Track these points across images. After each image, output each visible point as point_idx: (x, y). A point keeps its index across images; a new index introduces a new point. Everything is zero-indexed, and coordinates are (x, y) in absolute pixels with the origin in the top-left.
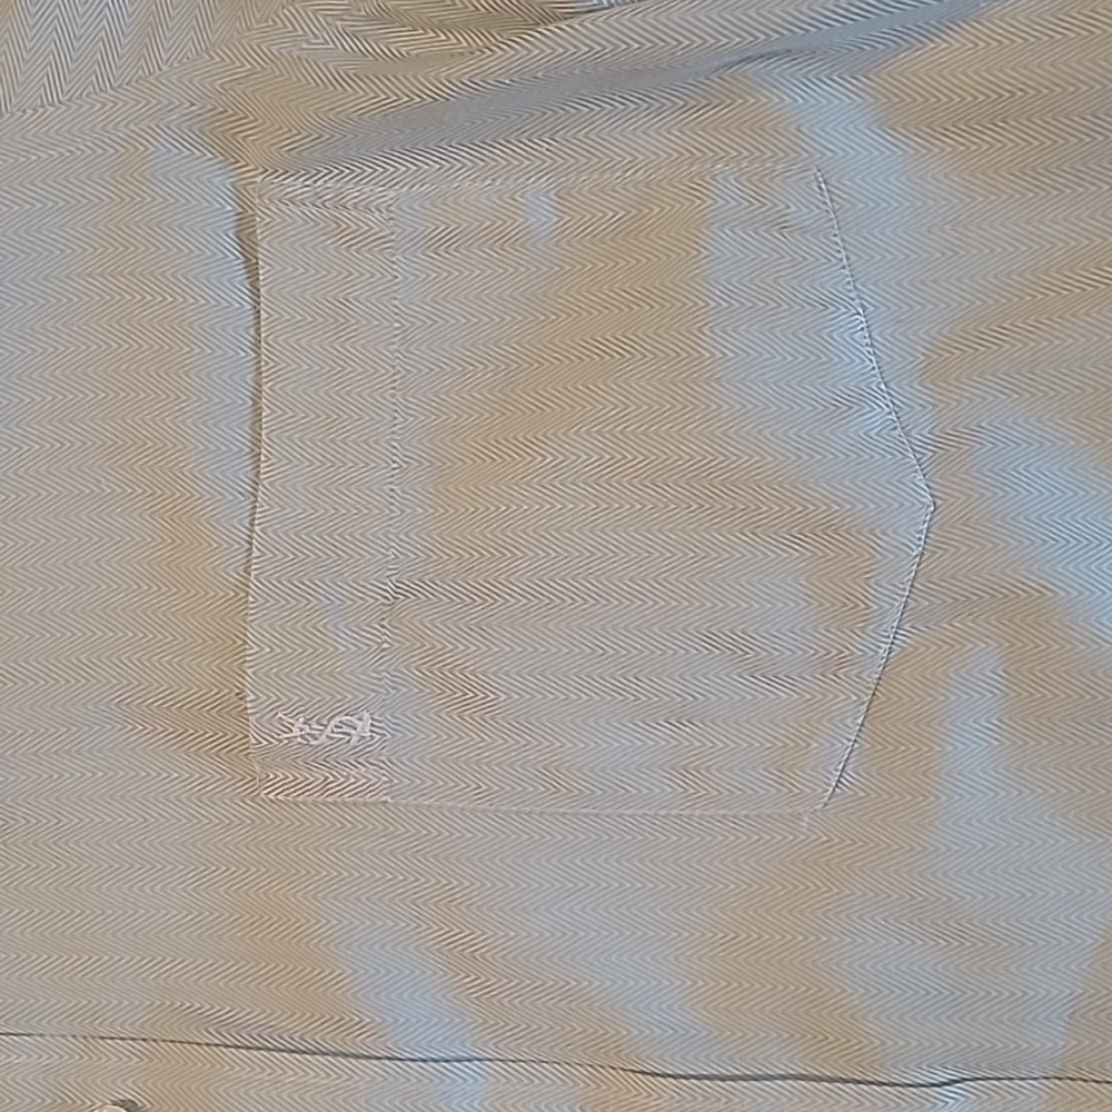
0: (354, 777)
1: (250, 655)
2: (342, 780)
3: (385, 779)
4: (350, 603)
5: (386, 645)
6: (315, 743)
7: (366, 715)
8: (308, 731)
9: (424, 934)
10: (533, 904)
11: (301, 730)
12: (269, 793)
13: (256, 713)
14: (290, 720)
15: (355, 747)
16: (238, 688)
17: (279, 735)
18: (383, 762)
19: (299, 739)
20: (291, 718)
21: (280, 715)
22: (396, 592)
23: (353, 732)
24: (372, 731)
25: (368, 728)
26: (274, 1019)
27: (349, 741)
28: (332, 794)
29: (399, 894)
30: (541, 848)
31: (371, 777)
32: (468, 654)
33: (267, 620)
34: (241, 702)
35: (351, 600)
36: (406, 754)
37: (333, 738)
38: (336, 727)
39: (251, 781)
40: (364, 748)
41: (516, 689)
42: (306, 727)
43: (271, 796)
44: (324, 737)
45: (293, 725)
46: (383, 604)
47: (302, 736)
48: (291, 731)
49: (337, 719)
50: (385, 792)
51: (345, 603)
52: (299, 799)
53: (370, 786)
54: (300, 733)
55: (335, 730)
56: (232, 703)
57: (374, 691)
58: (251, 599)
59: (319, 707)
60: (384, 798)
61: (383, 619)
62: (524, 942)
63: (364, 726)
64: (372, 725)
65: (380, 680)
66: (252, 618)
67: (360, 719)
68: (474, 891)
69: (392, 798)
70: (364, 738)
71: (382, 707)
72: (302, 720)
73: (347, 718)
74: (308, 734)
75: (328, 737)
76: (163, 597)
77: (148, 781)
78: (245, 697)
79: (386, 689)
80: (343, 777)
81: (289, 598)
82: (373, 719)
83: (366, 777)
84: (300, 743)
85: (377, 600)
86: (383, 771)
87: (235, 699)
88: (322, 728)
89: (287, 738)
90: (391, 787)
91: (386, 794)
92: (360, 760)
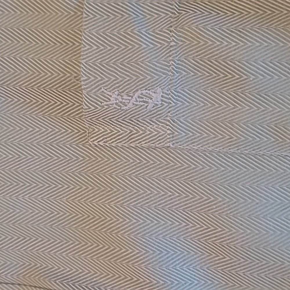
0: (149, 131)
1: (84, 51)
2: (141, 132)
3: (169, 132)
4: (149, 17)
5: (173, 44)
6: (125, 108)
7: (159, 90)
8: (120, 100)
9: (190, 230)
10: (263, 213)
11: (116, 99)
12: (94, 141)
13: (87, 88)
14: (109, 93)
15: (151, 112)
16: (76, 73)
17: (101, 103)
18: (169, 121)
19: (115, 106)
20: (110, 91)
21: (103, 90)
22: (179, 10)
23: (150, 101)
24: (162, 101)
25: (160, 98)
26: (96, 277)
27: (147, 107)
28: (134, 142)
29: (176, 205)
30: (269, 178)
31: (160, 130)
32: (230, 48)
33: (95, 28)
34: (78, 82)
35: (149, 15)
36: (183, 116)
37: (137, 105)
38: (139, 97)
39: (84, 133)
40: (157, 112)
41: (261, 72)
42: (119, 97)
43: (95, 143)
44: (131, 104)
45: (111, 96)
46: (171, 17)
47: (116, 104)
48: (110, 100)
49: (139, 92)
50: (168, 140)
51: (146, 17)
52: (113, 144)
53: (160, 136)
54: (115, 101)
55: (138, 99)
56: (72, 83)
57: (164, 74)
58: (85, 15)
59: (128, 84)
60: (168, 145)
61: (171, 27)
62: (256, 237)
63: (157, 97)
64: (162, 96)
65: (169, 67)
66: (86, 27)
67: (155, 92)
68: (224, 204)
69: (173, 144)
70: (157, 105)
71: (169, 85)
72: (116, 93)
73: (147, 91)
74: (121, 102)
75: (133, 104)
76: (30, 18)
77: (21, 133)
78: (80, 78)
79: (172, 72)
80: (142, 130)
81: (109, 14)
82: (163, 93)
83: (157, 131)
84: (115, 108)
85: (168, 14)
86: (168, 127)
87: (74, 80)
88: (130, 98)
89: (106, 105)
90: (173, 137)
91: (169, 142)
92: (154, 120)
